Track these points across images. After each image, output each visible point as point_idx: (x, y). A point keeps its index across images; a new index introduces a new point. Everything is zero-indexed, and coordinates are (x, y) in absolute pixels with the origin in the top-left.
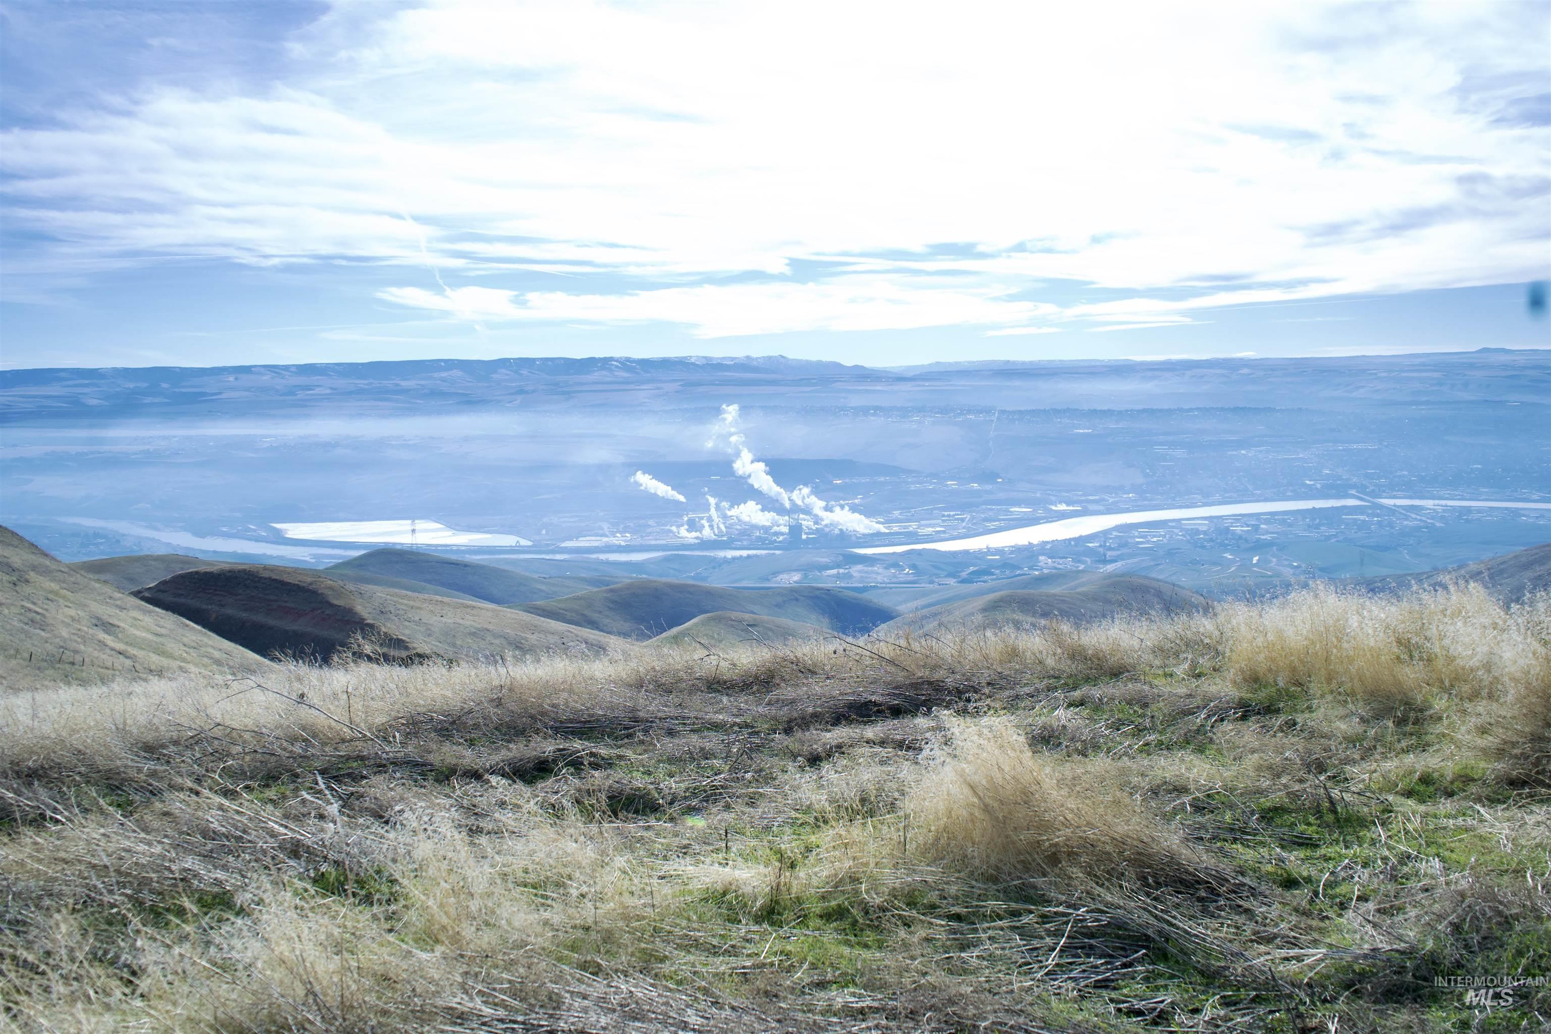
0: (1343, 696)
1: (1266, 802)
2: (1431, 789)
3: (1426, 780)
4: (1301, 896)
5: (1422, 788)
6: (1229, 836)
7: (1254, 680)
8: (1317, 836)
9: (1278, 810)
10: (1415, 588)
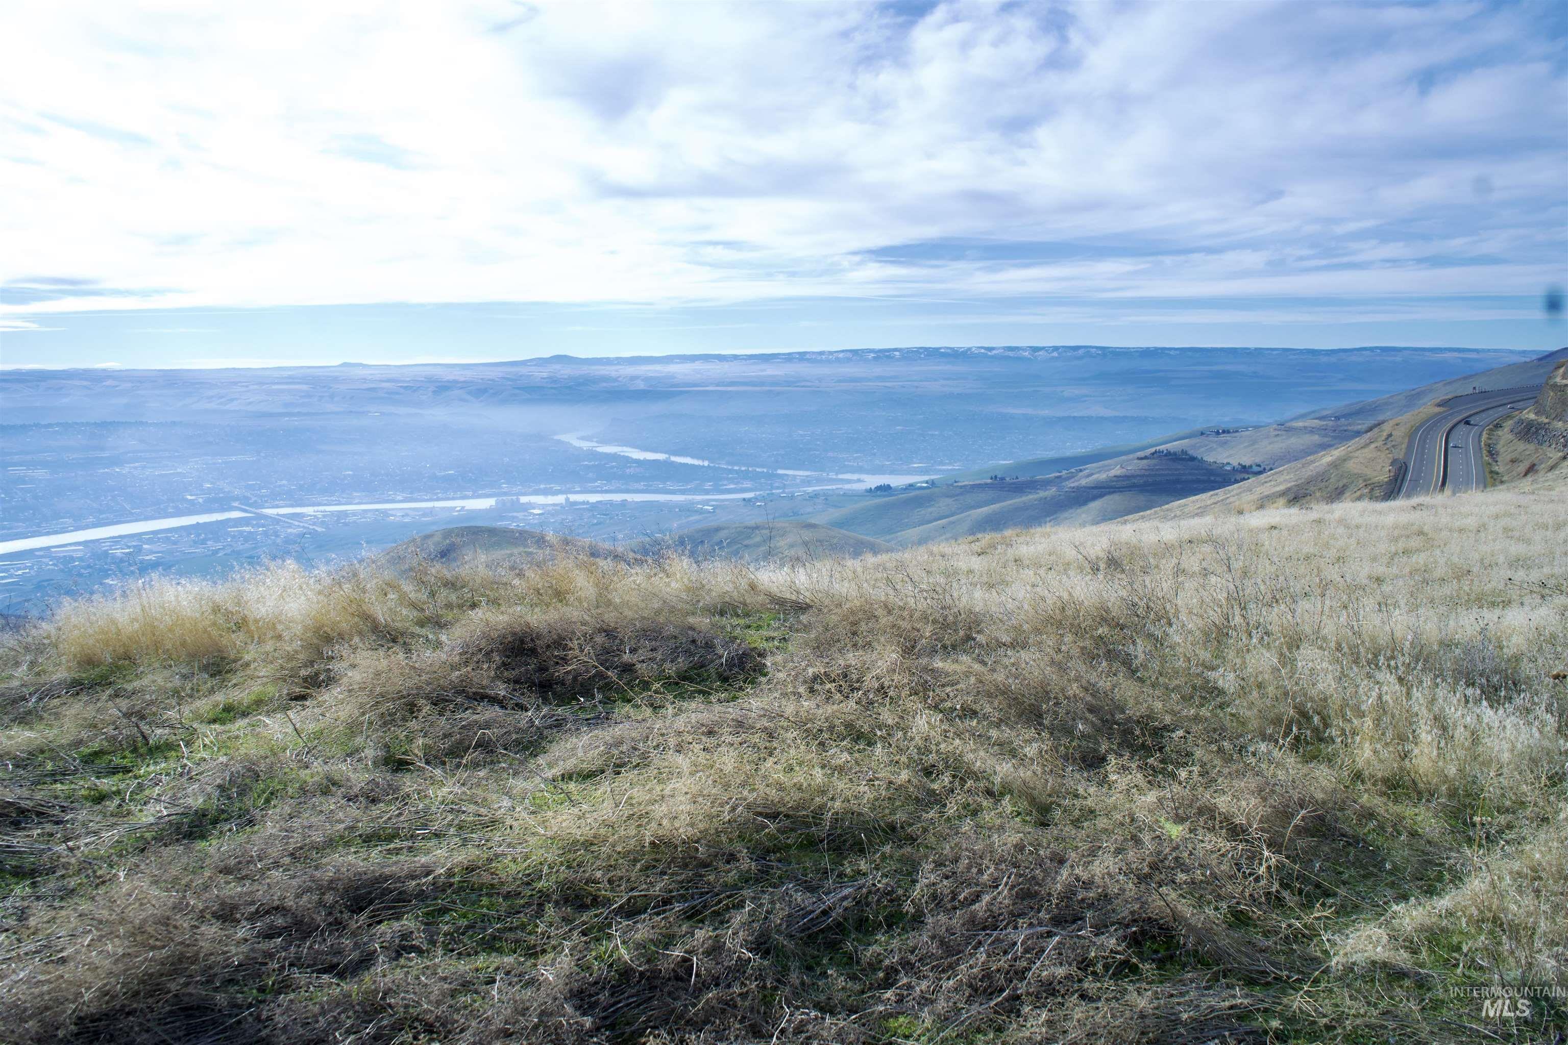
0: (168, 661)
1: (85, 750)
2: (232, 714)
3: (228, 709)
4: (112, 805)
5: (224, 715)
6: (48, 779)
7: (89, 662)
8: (130, 764)
9: (97, 754)
10: (237, 568)
